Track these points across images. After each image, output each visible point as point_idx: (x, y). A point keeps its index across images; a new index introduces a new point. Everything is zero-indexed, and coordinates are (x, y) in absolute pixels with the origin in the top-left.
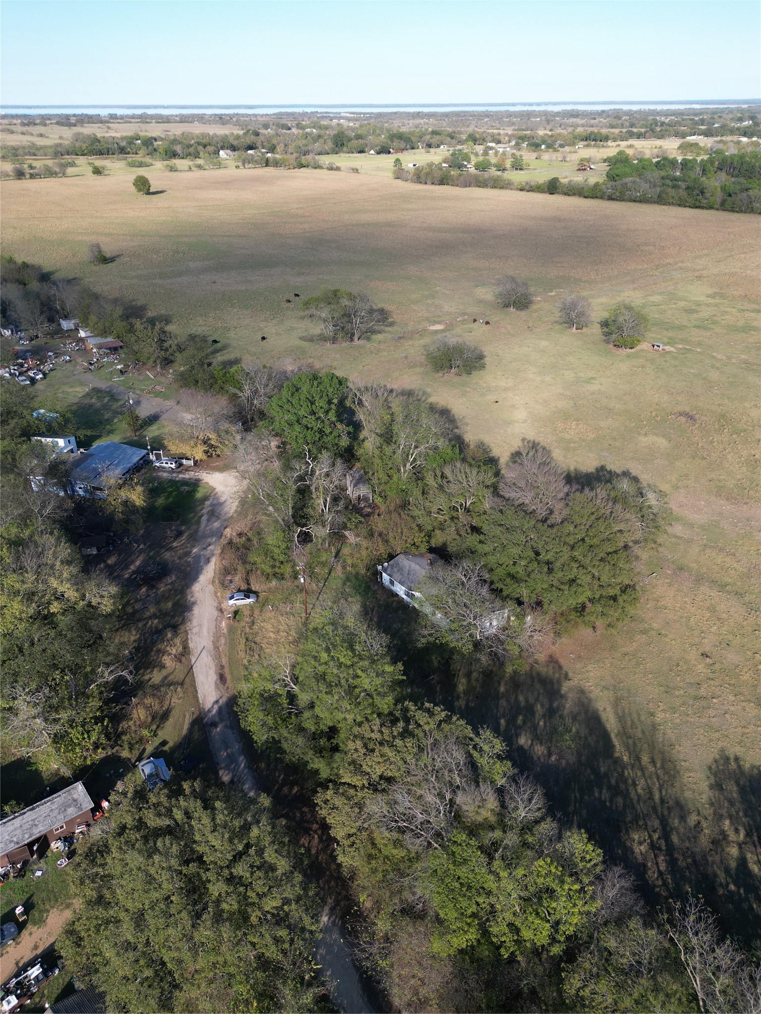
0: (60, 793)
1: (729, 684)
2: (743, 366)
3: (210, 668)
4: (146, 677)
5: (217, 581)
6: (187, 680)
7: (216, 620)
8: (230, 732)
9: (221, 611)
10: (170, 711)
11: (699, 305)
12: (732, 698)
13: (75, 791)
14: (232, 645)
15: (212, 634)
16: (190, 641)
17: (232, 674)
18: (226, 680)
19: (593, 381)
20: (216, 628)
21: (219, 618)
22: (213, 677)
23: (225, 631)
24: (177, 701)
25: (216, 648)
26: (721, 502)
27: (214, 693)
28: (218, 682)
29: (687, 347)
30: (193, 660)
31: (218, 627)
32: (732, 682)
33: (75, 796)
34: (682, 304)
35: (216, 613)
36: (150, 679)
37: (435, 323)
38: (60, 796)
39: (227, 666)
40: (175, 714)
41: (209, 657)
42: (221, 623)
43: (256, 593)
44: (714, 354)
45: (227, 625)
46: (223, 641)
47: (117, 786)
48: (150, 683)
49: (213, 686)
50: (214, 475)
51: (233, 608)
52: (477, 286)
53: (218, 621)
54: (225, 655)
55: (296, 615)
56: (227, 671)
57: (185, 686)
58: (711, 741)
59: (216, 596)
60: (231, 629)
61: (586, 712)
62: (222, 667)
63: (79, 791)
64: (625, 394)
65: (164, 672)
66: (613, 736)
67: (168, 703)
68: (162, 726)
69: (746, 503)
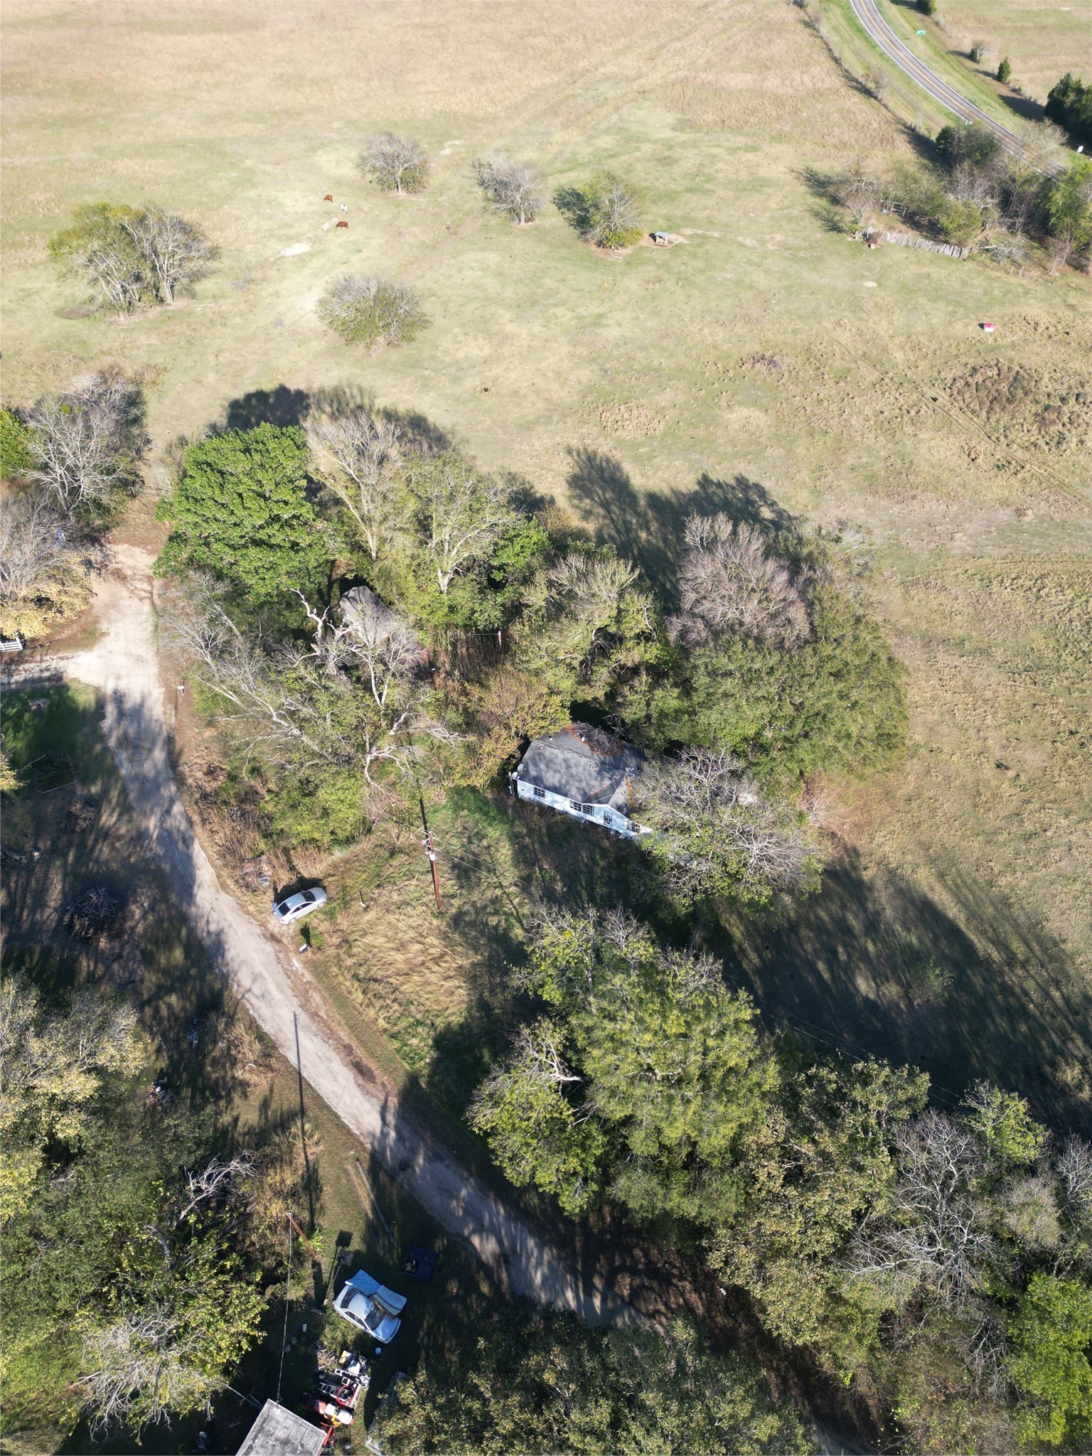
0: (247, 1442)
1: (1051, 802)
2: (787, 254)
3: (329, 1059)
4: (226, 1119)
5: (229, 882)
6: (306, 1100)
7: (279, 961)
8: (440, 1166)
9: (274, 938)
10: (316, 1171)
11: (671, 147)
12: (1064, 822)
13: (273, 1424)
14: (339, 999)
15: (289, 992)
16: (260, 1022)
17: (372, 1055)
18: (370, 1071)
19: (604, 321)
20: (289, 977)
21: (281, 955)
22: (346, 1076)
23: (308, 977)
24: (314, 1149)
25: (314, 1015)
26: (882, 502)
27: (367, 1106)
28: (361, 1081)
29: (700, 232)
30: (293, 1060)
31: (290, 974)
32: (1052, 797)
33: (281, 1434)
34: (647, 148)
35: (269, 947)
36: (236, 1120)
37: (291, 239)
38: (251, 1447)
39: (354, 1044)
40: (325, 1172)
41: (315, 1039)
42: (290, 963)
43: (316, 883)
44: (740, 239)
45: (307, 963)
46: (316, 998)
47: (321, 1362)
48: (240, 1129)
49: (357, 1092)
50: (78, 660)
51: (292, 927)
52: (313, 150)
53: (282, 961)
54: (340, 1024)
55: (414, 903)
56: (360, 1052)
57: (310, 1114)
58: (1076, 898)
59: (248, 913)
60: (319, 971)
61: (913, 902)
62: (348, 1049)
63: (281, 1419)
64: (662, 338)
65: (255, 1099)
66: (962, 926)
67: (301, 1160)
68: (318, 1206)
69: (914, 497)
